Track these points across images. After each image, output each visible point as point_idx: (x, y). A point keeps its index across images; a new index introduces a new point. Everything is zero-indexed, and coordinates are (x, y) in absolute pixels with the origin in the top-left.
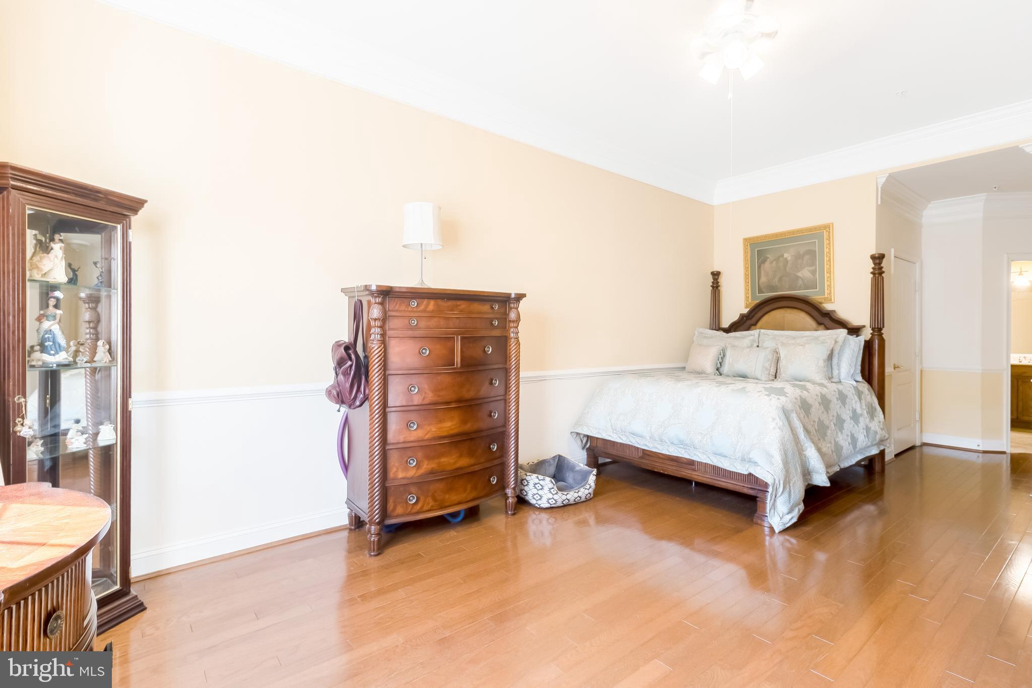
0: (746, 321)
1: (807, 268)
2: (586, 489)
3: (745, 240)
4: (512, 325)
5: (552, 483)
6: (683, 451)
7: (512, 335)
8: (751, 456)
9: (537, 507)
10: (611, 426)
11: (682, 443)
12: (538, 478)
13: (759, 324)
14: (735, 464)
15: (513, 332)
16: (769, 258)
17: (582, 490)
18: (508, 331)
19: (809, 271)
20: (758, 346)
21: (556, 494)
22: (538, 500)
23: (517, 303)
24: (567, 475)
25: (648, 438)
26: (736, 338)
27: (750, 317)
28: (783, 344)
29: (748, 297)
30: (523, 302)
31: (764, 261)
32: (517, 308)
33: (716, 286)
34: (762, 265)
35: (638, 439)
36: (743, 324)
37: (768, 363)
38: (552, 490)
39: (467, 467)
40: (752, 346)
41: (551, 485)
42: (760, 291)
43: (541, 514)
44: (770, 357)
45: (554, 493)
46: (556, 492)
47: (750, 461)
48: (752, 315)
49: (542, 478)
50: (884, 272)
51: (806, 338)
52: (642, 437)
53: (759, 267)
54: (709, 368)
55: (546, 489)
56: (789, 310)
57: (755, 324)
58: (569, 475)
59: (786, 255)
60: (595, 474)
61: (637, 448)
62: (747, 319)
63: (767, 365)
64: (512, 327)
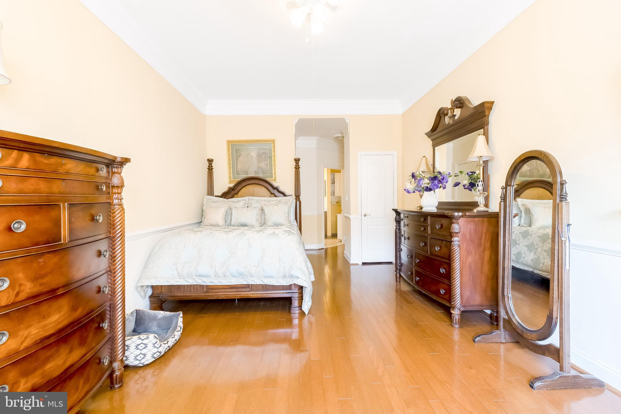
0: (231, 191)
1: (263, 162)
2: (178, 331)
3: (229, 142)
4: (115, 190)
5: (156, 338)
6: (242, 280)
7: (116, 201)
8: (292, 273)
9: (140, 367)
10: (178, 273)
11: (241, 274)
12: (140, 338)
13: (240, 193)
14: (279, 281)
15: (117, 198)
16: (242, 154)
17: (176, 333)
18: (111, 198)
19: (264, 164)
20: (248, 207)
21: (160, 346)
22: (141, 360)
23: (121, 167)
24: (150, 325)
25: (213, 276)
26: (234, 202)
27: (234, 189)
28: (265, 205)
29: (231, 177)
30: (126, 168)
31: (239, 156)
32: (120, 173)
33: (210, 169)
34: (238, 158)
35: (204, 279)
36: (230, 193)
37: (258, 216)
38: (156, 345)
39: (79, 360)
40: (244, 207)
41: (155, 341)
42: (238, 174)
43: (145, 371)
44: (259, 213)
45: (158, 346)
46: (159, 345)
47: (291, 276)
48: (236, 187)
49: (145, 337)
50: (300, 168)
51: (275, 201)
52: (207, 276)
53: (237, 159)
54: (221, 222)
55: (150, 346)
56: (256, 186)
57: (237, 194)
58: (152, 325)
59: (252, 154)
60: (182, 316)
61: (202, 286)
62: (232, 190)
63: (258, 217)
64: (115, 193)
